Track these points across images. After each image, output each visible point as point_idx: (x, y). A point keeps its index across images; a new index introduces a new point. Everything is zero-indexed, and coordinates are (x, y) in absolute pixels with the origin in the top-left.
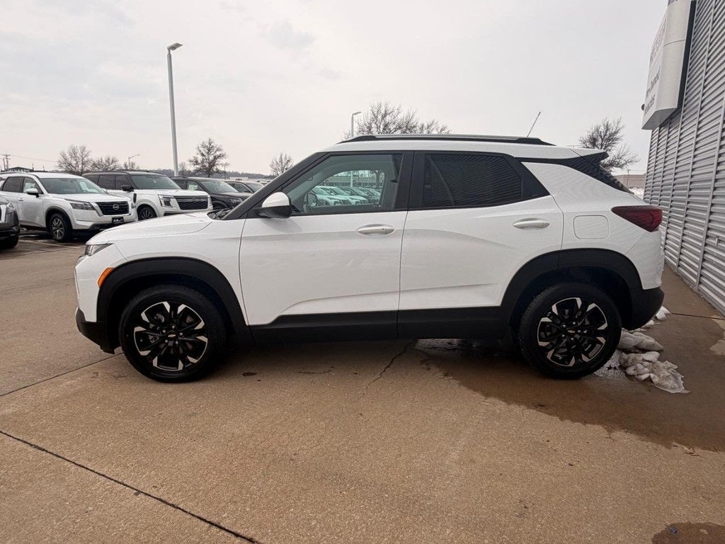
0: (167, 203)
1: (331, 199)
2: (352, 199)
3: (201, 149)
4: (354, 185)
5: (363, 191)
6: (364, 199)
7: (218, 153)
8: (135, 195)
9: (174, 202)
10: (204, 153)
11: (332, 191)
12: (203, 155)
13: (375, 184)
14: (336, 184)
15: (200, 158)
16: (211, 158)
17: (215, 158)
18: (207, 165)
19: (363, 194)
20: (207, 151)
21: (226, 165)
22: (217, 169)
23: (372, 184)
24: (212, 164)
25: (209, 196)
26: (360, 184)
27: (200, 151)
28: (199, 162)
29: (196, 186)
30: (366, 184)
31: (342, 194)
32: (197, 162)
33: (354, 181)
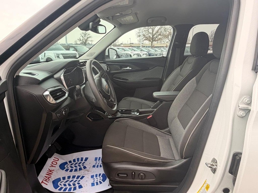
0: (58, 57)
1: (132, 53)
2: (141, 53)
3: (82, 34)
4: (142, 47)
5: (146, 49)
6: (147, 53)
7: (88, 36)
8: (45, 53)
9: (61, 56)
10: (83, 36)
11: (133, 49)
12: (83, 37)
13: (150, 46)
14: (134, 47)
15: (82, 38)
16: (86, 38)
17: (87, 38)
18: (84, 41)
19: (146, 50)
20: (84, 35)
21: (92, 41)
22: (88, 42)
23: (149, 47)
24: (86, 41)
25: (77, 53)
26: (144, 47)
27: (81, 35)
28: (82, 40)
29: (73, 49)
30: (147, 46)
31: (137, 51)
32: (80, 40)
33: (142, 45)
